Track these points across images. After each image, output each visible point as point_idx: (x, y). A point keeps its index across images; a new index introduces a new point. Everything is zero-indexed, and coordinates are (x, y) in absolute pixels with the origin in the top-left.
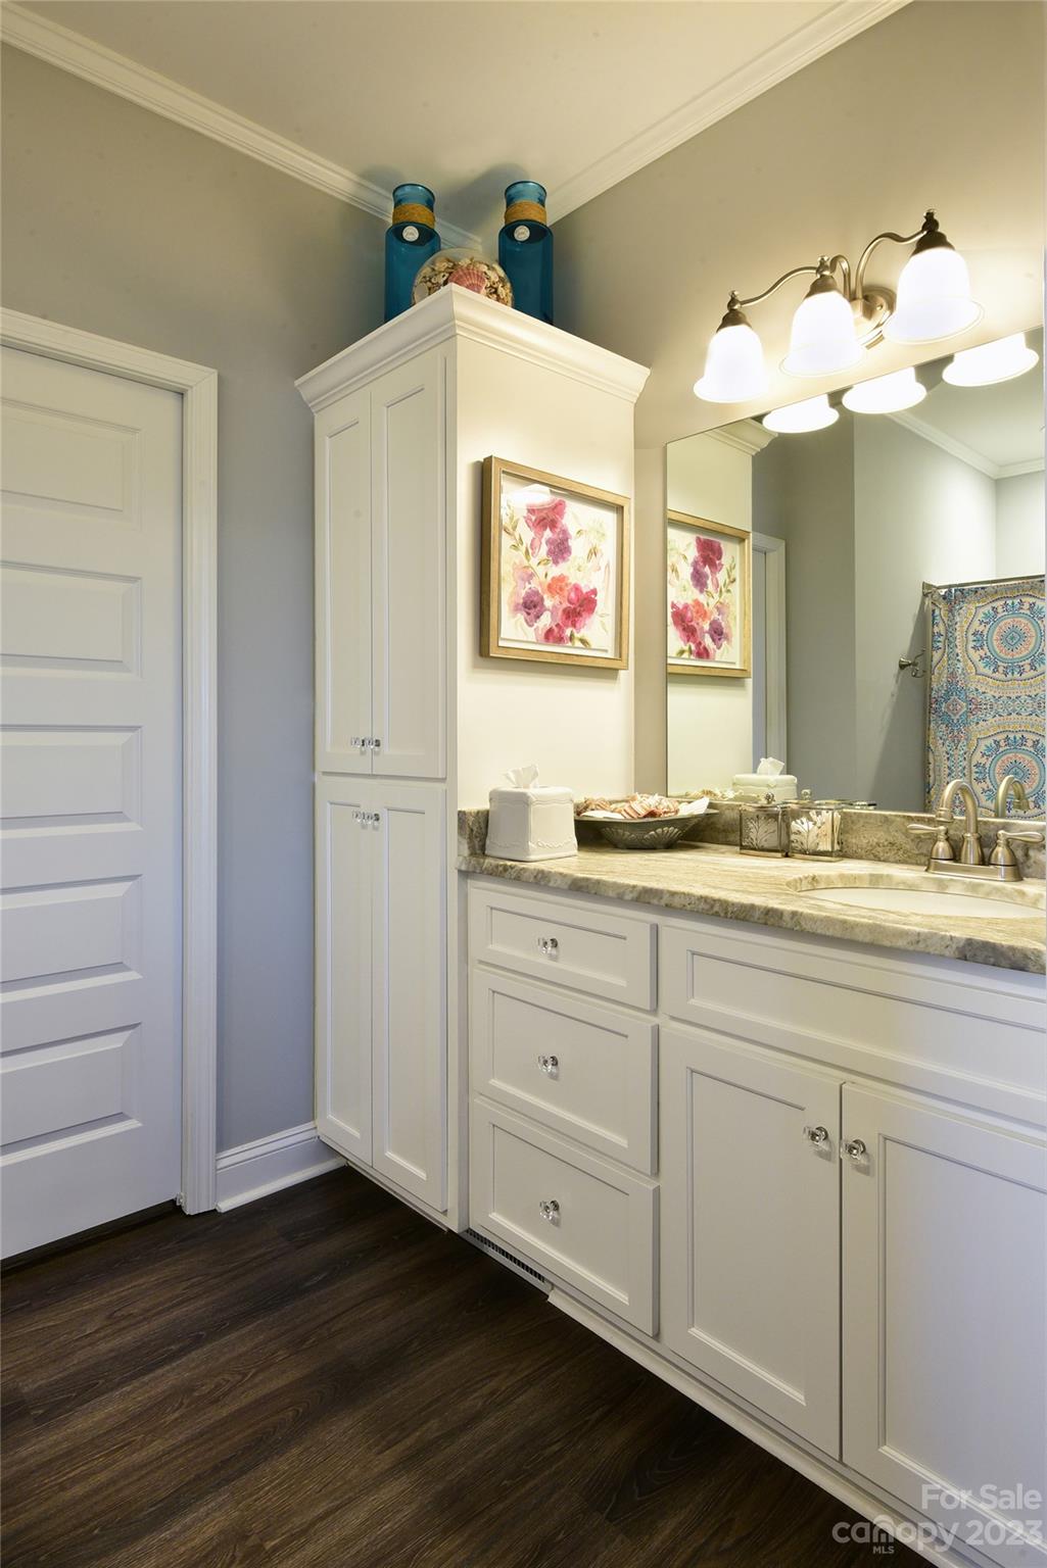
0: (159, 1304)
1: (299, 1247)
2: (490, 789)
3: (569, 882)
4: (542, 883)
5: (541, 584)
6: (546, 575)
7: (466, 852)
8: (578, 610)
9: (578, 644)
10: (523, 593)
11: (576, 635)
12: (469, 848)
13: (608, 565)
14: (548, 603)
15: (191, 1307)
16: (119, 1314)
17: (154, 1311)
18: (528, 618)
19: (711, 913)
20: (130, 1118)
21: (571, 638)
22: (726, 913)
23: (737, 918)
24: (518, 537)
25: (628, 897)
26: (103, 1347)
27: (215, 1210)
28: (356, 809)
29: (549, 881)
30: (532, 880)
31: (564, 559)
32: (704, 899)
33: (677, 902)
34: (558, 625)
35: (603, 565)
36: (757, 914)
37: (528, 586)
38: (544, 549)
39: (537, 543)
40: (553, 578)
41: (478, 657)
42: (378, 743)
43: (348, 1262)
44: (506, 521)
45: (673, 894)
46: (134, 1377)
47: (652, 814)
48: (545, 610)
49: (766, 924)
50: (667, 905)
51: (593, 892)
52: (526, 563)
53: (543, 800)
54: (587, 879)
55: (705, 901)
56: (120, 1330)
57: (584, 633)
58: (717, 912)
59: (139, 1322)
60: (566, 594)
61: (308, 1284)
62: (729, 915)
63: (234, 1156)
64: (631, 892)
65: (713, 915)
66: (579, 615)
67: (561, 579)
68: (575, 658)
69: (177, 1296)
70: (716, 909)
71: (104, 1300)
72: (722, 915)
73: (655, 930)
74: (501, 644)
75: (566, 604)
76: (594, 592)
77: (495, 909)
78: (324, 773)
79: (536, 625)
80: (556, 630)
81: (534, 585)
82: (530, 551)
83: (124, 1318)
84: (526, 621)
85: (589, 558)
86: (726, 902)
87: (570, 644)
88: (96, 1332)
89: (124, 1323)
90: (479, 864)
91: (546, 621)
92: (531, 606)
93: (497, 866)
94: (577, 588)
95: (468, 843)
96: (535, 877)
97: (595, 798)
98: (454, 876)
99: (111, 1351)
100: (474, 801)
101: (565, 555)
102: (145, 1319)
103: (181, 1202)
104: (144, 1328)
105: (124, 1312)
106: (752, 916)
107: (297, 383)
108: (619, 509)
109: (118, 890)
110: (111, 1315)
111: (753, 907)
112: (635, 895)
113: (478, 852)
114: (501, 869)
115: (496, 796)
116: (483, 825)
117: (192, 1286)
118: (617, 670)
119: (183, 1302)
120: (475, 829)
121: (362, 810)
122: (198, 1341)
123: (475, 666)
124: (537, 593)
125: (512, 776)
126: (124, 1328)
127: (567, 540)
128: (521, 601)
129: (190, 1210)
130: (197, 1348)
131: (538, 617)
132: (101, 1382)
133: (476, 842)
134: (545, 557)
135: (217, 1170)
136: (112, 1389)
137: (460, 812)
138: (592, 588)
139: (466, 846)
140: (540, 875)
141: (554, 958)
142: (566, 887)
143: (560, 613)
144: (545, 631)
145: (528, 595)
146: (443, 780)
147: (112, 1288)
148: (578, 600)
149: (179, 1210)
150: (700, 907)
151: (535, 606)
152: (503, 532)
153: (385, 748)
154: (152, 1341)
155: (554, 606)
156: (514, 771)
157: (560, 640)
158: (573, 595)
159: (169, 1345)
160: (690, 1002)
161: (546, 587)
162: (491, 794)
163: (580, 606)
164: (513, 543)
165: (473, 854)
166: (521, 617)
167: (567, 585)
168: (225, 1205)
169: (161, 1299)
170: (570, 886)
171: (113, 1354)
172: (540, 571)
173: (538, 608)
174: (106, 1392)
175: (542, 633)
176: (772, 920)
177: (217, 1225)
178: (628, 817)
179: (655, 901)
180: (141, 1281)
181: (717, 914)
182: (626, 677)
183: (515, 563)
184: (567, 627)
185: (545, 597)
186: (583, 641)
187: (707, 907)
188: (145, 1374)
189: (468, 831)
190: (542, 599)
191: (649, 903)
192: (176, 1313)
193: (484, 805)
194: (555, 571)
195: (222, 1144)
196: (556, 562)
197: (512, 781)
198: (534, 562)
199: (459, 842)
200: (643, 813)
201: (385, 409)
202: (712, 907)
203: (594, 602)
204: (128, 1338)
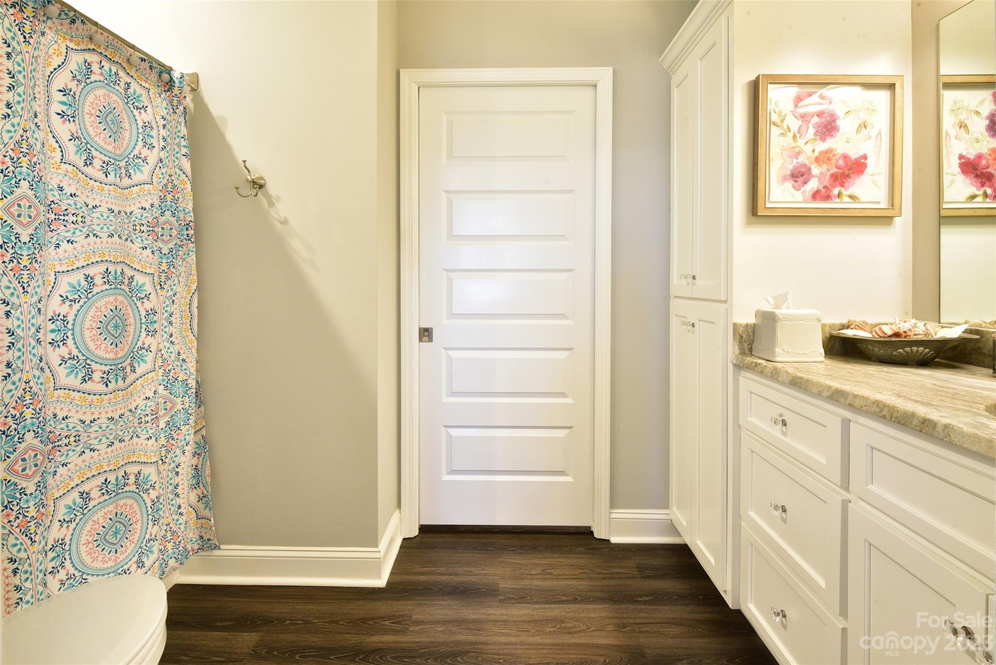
0: (564, 575)
1: (642, 578)
2: (756, 309)
3: (790, 379)
4: (775, 377)
5: (808, 158)
6: (813, 151)
7: (737, 351)
8: (846, 173)
9: (846, 199)
10: (791, 167)
11: (844, 192)
12: (739, 349)
13: (880, 134)
14: (816, 170)
15: (579, 583)
16: (547, 571)
17: (562, 577)
18: (795, 184)
19: (880, 415)
20: (568, 476)
21: (839, 195)
22: (891, 417)
23: (899, 423)
24: (785, 127)
25: (825, 394)
26: (536, 583)
27: (609, 540)
28: (683, 319)
29: (779, 377)
30: (769, 374)
31: (831, 136)
32: (877, 403)
33: (857, 403)
34: (825, 187)
35: (874, 133)
36: (915, 422)
37: (795, 161)
38: (812, 131)
39: (804, 128)
40: (820, 152)
41: (751, 216)
42: (694, 278)
43: (666, 598)
44: (775, 117)
45: (855, 396)
46: (541, 603)
47: (897, 335)
48: (813, 176)
49: (921, 431)
50: (849, 405)
51: (803, 388)
52: (794, 144)
53: (789, 318)
54: (801, 378)
55: (878, 405)
56: (545, 579)
57: (853, 190)
58: (884, 416)
59: (554, 579)
60: (833, 162)
61: (639, 599)
62: (893, 420)
63: (620, 514)
64: (827, 391)
65: (881, 417)
66: (848, 176)
67: (829, 151)
68: (842, 210)
69: (574, 575)
70: (884, 413)
71: (544, 562)
72: (888, 418)
73: (846, 424)
74: (768, 205)
75: (834, 170)
76: (865, 157)
77: (753, 393)
78: (675, 297)
79: (803, 189)
80: (823, 191)
81: (802, 159)
82: (798, 135)
83: (549, 574)
84: (794, 187)
85: (858, 131)
86: (894, 407)
87: (838, 200)
88: (536, 574)
89: (548, 576)
90: (743, 359)
91: (813, 185)
92: (799, 176)
93: (752, 363)
94: (845, 157)
95: (738, 345)
96: (772, 373)
97: (857, 320)
98: (731, 366)
99: (538, 586)
100: (746, 318)
101: (833, 133)
102: (557, 579)
103: (593, 529)
104: (555, 583)
105: (550, 571)
106: (911, 423)
107: (660, 60)
108: (891, 87)
109: (563, 355)
110: (545, 570)
111: (913, 415)
112: (829, 393)
113: (747, 352)
114: (754, 364)
115: (760, 314)
116: (751, 334)
117: (584, 573)
118: (892, 217)
119: (576, 579)
120: (744, 336)
121: (687, 320)
122: (575, 601)
123: (748, 223)
124: (805, 165)
125: (771, 300)
126: (547, 579)
127: (834, 121)
128: (789, 173)
129: (596, 535)
130: (574, 604)
131: (806, 183)
132: (529, 597)
133: (746, 345)
134: (813, 137)
135: (610, 518)
136: (531, 603)
137: (734, 323)
138: (861, 154)
139: (737, 347)
140: (774, 372)
141: (784, 434)
142: (788, 382)
143: (828, 177)
144: (811, 193)
145: (795, 168)
146: (725, 302)
147: (550, 558)
148: (847, 165)
149: (592, 533)
150: (873, 409)
151: (802, 175)
152: (772, 125)
153: (698, 281)
154: (556, 590)
155: (821, 173)
156: (773, 297)
157: (828, 198)
158: (841, 162)
159: (562, 596)
160: (868, 487)
161: (813, 160)
162: (756, 312)
163: (849, 170)
164: (782, 131)
165: (743, 353)
166: (789, 185)
167: (835, 155)
168: (614, 540)
169: (567, 573)
170: (790, 381)
171: (538, 588)
172: (808, 149)
173: (806, 176)
174: (529, 603)
175: (809, 195)
176: (927, 428)
177: (607, 548)
178: (876, 336)
179: (842, 400)
180: (563, 560)
181: (884, 417)
182: (903, 223)
183: (783, 146)
184: (835, 187)
185: (813, 167)
186: (852, 197)
187: (878, 410)
188: (547, 604)
189: (738, 337)
190: (810, 169)
191: (838, 401)
192: (571, 582)
193: (752, 320)
194: (822, 146)
195: (613, 505)
196: (823, 139)
197: (770, 304)
198: (801, 143)
199: (733, 345)
200: (890, 333)
201: (699, 61)
202: (882, 410)
203: (865, 166)
204: (547, 584)
